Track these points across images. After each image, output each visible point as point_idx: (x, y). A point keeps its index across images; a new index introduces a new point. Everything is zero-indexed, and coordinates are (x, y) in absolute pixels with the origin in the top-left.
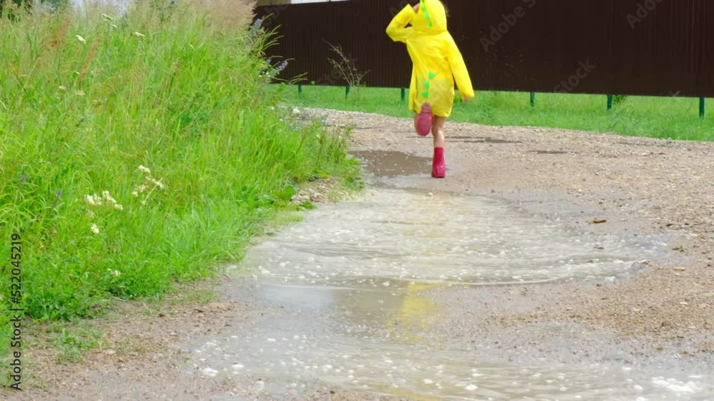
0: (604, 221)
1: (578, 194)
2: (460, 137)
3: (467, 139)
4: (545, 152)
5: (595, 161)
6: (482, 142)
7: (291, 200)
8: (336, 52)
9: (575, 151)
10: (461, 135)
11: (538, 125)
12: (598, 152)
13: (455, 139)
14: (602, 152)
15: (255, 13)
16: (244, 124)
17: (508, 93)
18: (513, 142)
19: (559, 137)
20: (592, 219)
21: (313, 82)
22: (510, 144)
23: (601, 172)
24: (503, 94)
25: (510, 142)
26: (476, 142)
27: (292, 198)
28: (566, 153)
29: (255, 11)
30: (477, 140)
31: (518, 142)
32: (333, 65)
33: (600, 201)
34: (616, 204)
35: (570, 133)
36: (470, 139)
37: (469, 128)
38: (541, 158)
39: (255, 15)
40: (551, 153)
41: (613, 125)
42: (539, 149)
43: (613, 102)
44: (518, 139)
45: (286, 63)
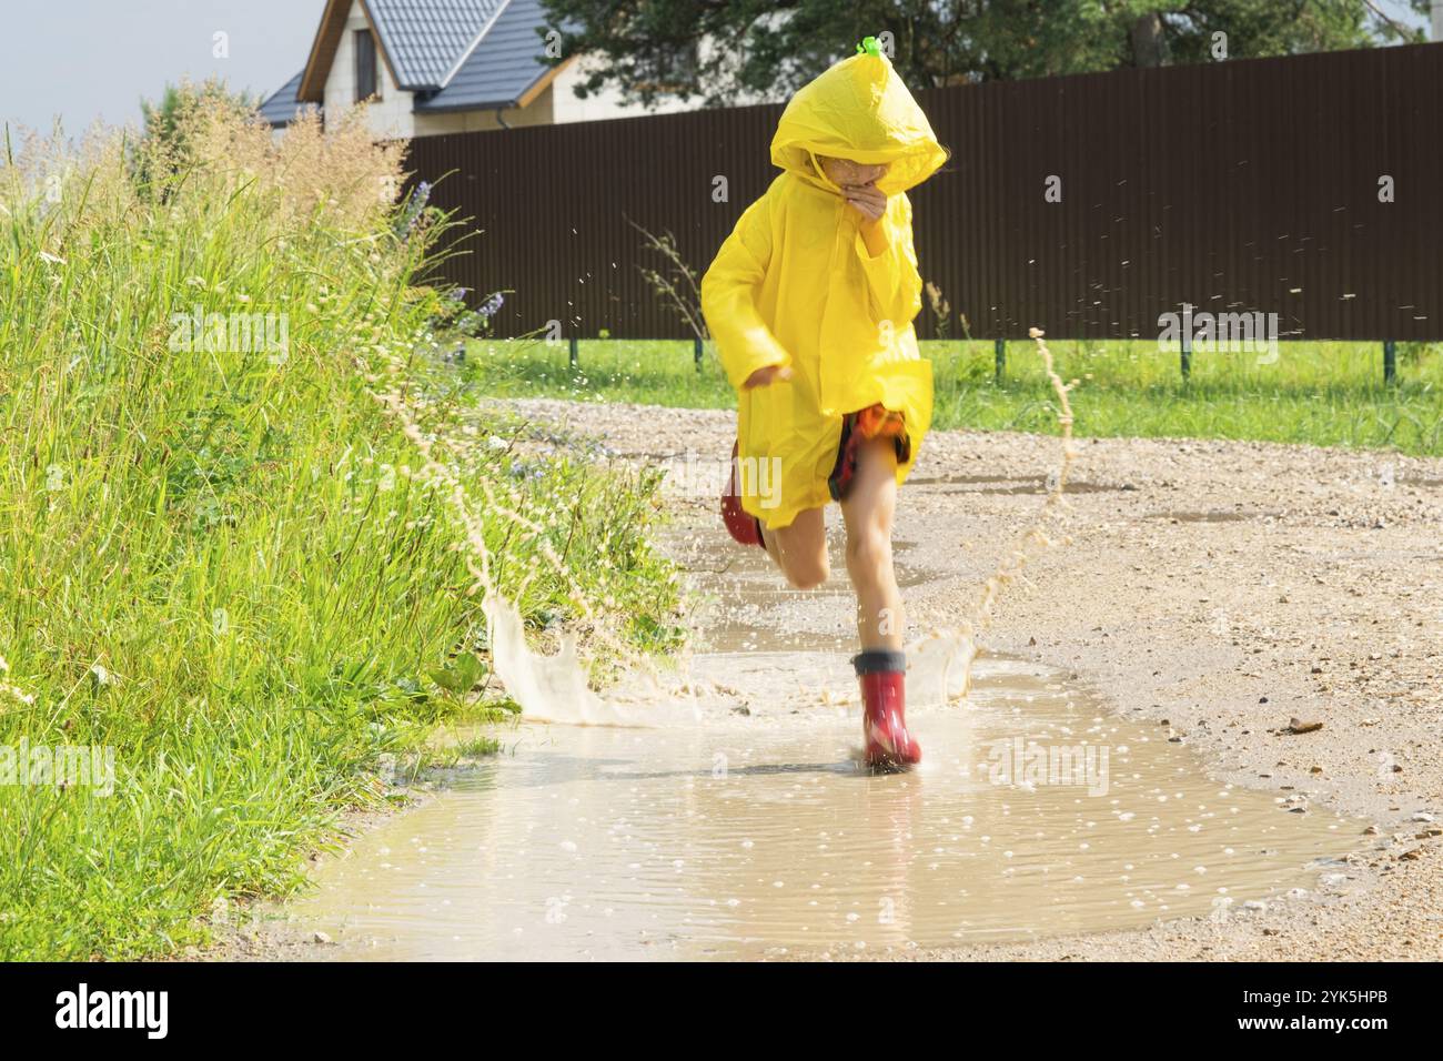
0: (1318, 727)
1: (1258, 644)
2: (975, 480)
3: (991, 483)
4: (1196, 517)
5: (1322, 542)
6: (1031, 491)
7: (479, 689)
8: (661, 252)
9: (1275, 511)
10: (977, 471)
11: (1191, 434)
12: (1334, 514)
13: (958, 486)
14: (1346, 512)
15: (406, 169)
16: (352, 483)
17: (1120, 345)
18: (1114, 487)
19: (1240, 471)
20: (1283, 722)
21: (604, 333)
22: (1103, 496)
23: (1334, 573)
24: (1107, 349)
25: (1105, 488)
26: (1016, 491)
27: (482, 682)
28: (1251, 516)
29: (406, 165)
30: (1017, 484)
31: (1128, 488)
32: (657, 286)
33: (1316, 666)
34: (1357, 673)
35: (1274, 455)
36: (998, 485)
37: (1002, 449)
38: (1177, 536)
39: (407, 176)
40: (1212, 517)
41: (1389, 426)
42: (1181, 508)
43: (1398, 360)
44: (1129, 481)
45: (499, 299)
